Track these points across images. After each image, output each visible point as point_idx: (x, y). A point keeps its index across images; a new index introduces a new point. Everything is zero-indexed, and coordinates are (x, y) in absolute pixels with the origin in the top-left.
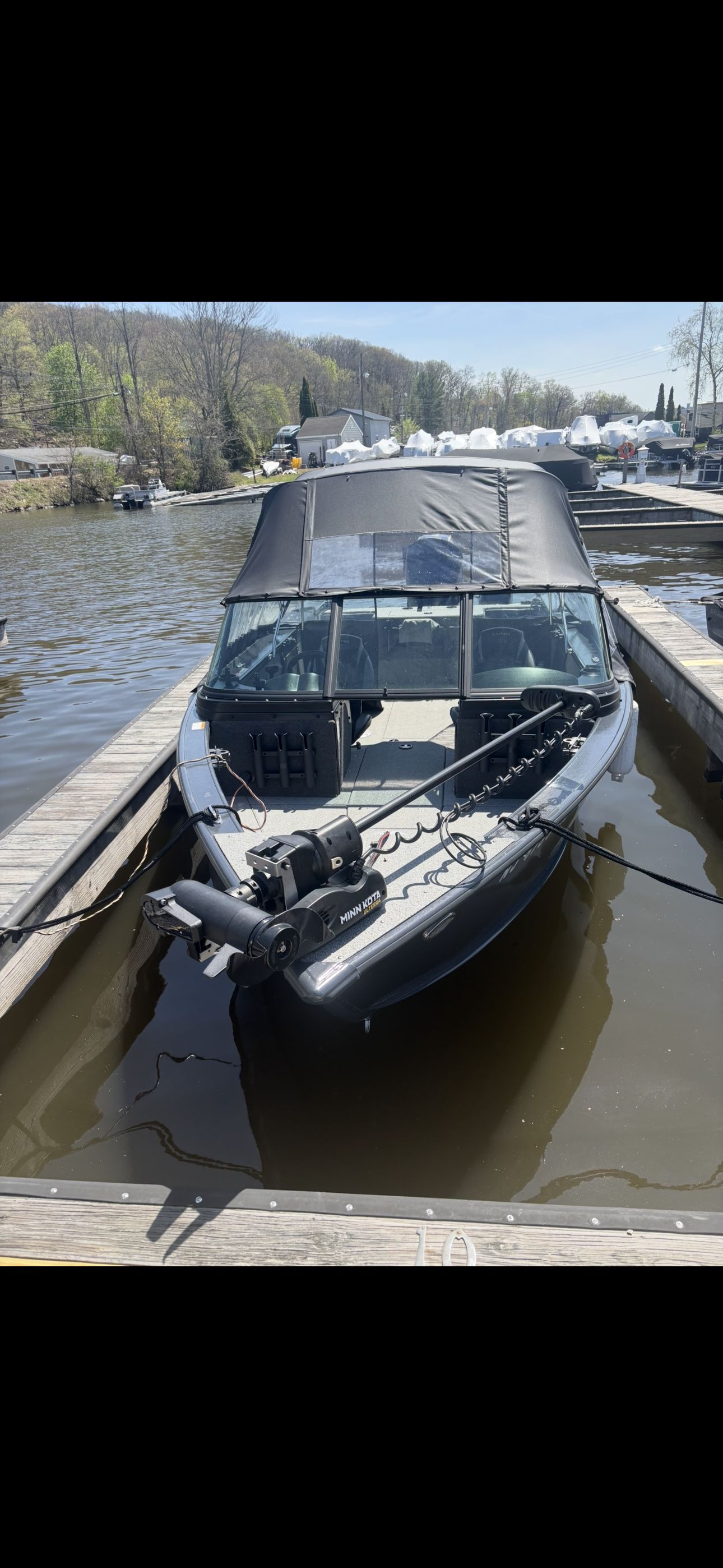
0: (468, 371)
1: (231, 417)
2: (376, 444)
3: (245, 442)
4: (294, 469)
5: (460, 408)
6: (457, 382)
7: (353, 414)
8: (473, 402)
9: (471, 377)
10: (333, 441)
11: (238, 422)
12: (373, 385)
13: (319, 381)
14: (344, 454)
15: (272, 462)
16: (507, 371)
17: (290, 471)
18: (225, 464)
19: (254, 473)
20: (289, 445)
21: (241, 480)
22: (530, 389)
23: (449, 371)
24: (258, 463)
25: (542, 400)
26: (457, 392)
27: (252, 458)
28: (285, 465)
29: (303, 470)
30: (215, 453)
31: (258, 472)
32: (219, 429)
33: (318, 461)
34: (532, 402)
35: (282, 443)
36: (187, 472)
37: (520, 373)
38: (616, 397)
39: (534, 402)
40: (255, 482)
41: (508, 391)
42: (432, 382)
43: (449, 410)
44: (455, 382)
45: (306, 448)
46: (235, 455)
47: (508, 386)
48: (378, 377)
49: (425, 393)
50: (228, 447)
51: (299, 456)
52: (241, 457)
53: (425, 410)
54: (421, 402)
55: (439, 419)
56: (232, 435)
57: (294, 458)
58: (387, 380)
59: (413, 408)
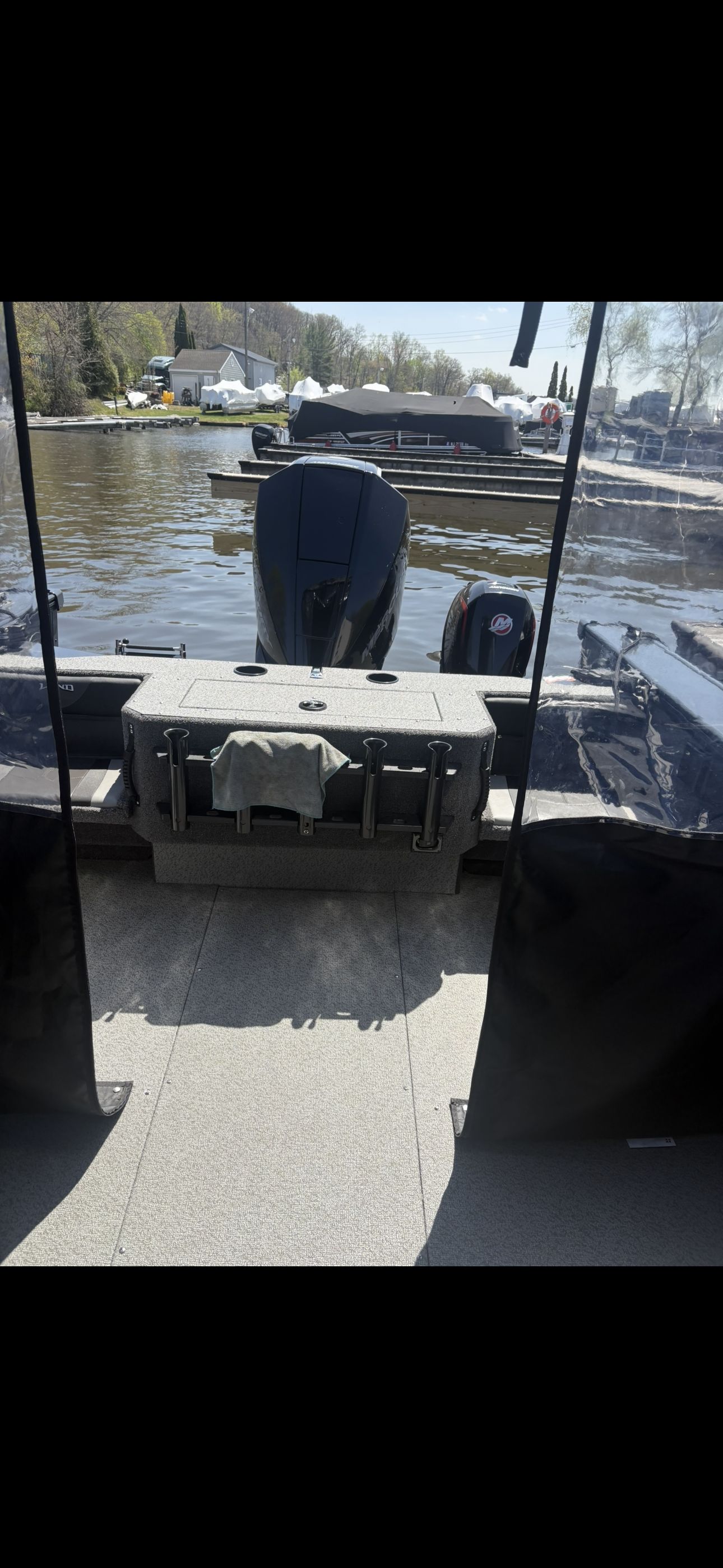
0: (359, 330)
1: (92, 335)
2: (259, 388)
3: (108, 367)
4: (165, 404)
5: (349, 367)
6: (348, 340)
7: (234, 351)
8: (363, 362)
9: (362, 337)
10: (211, 378)
11: (100, 342)
12: (260, 330)
13: (201, 318)
14: (221, 393)
15: (139, 393)
16: (398, 336)
17: (160, 406)
18: (82, 388)
19: (116, 403)
20: (161, 377)
21: (100, 410)
22: (420, 358)
23: (340, 327)
24: (123, 393)
25: (431, 370)
26: (347, 351)
27: (116, 386)
28: (154, 398)
29: (175, 406)
30: (70, 374)
31: (122, 403)
32: (76, 347)
33: (193, 398)
34: (422, 370)
35: (152, 374)
36: (35, 394)
37: (411, 341)
38: (501, 376)
39: (424, 372)
40: (117, 413)
41: (398, 356)
42: (322, 335)
43: (338, 367)
44: (346, 339)
45: (180, 382)
46: (94, 379)
47: (398, 352)
48: (266, 324)
49: (314, 346)
50: (86, 369)
51: (172, 391)
52: (102, 383)
53: (314, 363)
54: (309, 354)
55: (328, 374)
56: (92, 356)
57: (166, 392)
58: (275, 328)
59: (301, 360)
